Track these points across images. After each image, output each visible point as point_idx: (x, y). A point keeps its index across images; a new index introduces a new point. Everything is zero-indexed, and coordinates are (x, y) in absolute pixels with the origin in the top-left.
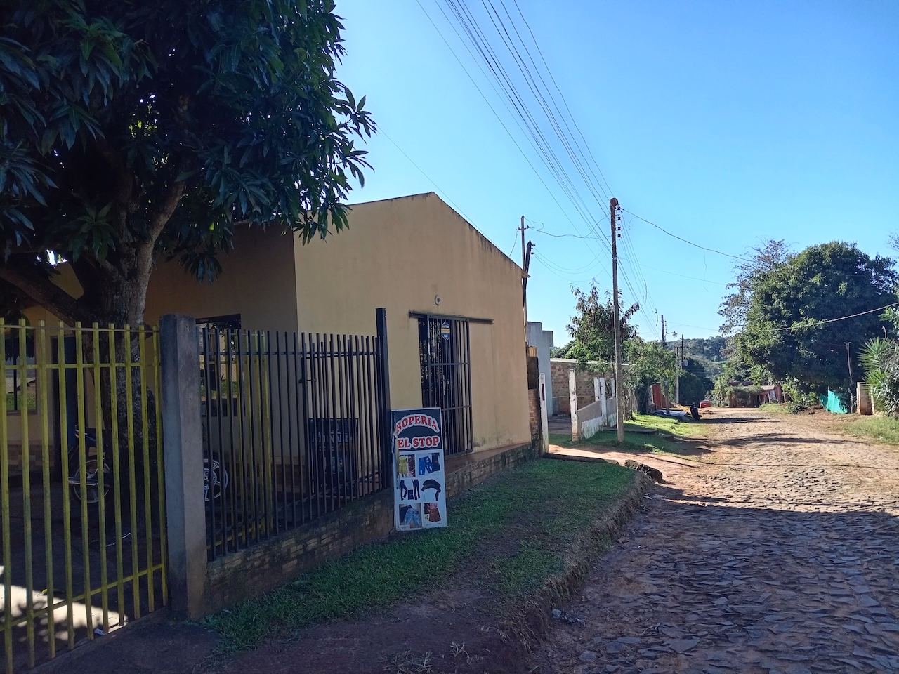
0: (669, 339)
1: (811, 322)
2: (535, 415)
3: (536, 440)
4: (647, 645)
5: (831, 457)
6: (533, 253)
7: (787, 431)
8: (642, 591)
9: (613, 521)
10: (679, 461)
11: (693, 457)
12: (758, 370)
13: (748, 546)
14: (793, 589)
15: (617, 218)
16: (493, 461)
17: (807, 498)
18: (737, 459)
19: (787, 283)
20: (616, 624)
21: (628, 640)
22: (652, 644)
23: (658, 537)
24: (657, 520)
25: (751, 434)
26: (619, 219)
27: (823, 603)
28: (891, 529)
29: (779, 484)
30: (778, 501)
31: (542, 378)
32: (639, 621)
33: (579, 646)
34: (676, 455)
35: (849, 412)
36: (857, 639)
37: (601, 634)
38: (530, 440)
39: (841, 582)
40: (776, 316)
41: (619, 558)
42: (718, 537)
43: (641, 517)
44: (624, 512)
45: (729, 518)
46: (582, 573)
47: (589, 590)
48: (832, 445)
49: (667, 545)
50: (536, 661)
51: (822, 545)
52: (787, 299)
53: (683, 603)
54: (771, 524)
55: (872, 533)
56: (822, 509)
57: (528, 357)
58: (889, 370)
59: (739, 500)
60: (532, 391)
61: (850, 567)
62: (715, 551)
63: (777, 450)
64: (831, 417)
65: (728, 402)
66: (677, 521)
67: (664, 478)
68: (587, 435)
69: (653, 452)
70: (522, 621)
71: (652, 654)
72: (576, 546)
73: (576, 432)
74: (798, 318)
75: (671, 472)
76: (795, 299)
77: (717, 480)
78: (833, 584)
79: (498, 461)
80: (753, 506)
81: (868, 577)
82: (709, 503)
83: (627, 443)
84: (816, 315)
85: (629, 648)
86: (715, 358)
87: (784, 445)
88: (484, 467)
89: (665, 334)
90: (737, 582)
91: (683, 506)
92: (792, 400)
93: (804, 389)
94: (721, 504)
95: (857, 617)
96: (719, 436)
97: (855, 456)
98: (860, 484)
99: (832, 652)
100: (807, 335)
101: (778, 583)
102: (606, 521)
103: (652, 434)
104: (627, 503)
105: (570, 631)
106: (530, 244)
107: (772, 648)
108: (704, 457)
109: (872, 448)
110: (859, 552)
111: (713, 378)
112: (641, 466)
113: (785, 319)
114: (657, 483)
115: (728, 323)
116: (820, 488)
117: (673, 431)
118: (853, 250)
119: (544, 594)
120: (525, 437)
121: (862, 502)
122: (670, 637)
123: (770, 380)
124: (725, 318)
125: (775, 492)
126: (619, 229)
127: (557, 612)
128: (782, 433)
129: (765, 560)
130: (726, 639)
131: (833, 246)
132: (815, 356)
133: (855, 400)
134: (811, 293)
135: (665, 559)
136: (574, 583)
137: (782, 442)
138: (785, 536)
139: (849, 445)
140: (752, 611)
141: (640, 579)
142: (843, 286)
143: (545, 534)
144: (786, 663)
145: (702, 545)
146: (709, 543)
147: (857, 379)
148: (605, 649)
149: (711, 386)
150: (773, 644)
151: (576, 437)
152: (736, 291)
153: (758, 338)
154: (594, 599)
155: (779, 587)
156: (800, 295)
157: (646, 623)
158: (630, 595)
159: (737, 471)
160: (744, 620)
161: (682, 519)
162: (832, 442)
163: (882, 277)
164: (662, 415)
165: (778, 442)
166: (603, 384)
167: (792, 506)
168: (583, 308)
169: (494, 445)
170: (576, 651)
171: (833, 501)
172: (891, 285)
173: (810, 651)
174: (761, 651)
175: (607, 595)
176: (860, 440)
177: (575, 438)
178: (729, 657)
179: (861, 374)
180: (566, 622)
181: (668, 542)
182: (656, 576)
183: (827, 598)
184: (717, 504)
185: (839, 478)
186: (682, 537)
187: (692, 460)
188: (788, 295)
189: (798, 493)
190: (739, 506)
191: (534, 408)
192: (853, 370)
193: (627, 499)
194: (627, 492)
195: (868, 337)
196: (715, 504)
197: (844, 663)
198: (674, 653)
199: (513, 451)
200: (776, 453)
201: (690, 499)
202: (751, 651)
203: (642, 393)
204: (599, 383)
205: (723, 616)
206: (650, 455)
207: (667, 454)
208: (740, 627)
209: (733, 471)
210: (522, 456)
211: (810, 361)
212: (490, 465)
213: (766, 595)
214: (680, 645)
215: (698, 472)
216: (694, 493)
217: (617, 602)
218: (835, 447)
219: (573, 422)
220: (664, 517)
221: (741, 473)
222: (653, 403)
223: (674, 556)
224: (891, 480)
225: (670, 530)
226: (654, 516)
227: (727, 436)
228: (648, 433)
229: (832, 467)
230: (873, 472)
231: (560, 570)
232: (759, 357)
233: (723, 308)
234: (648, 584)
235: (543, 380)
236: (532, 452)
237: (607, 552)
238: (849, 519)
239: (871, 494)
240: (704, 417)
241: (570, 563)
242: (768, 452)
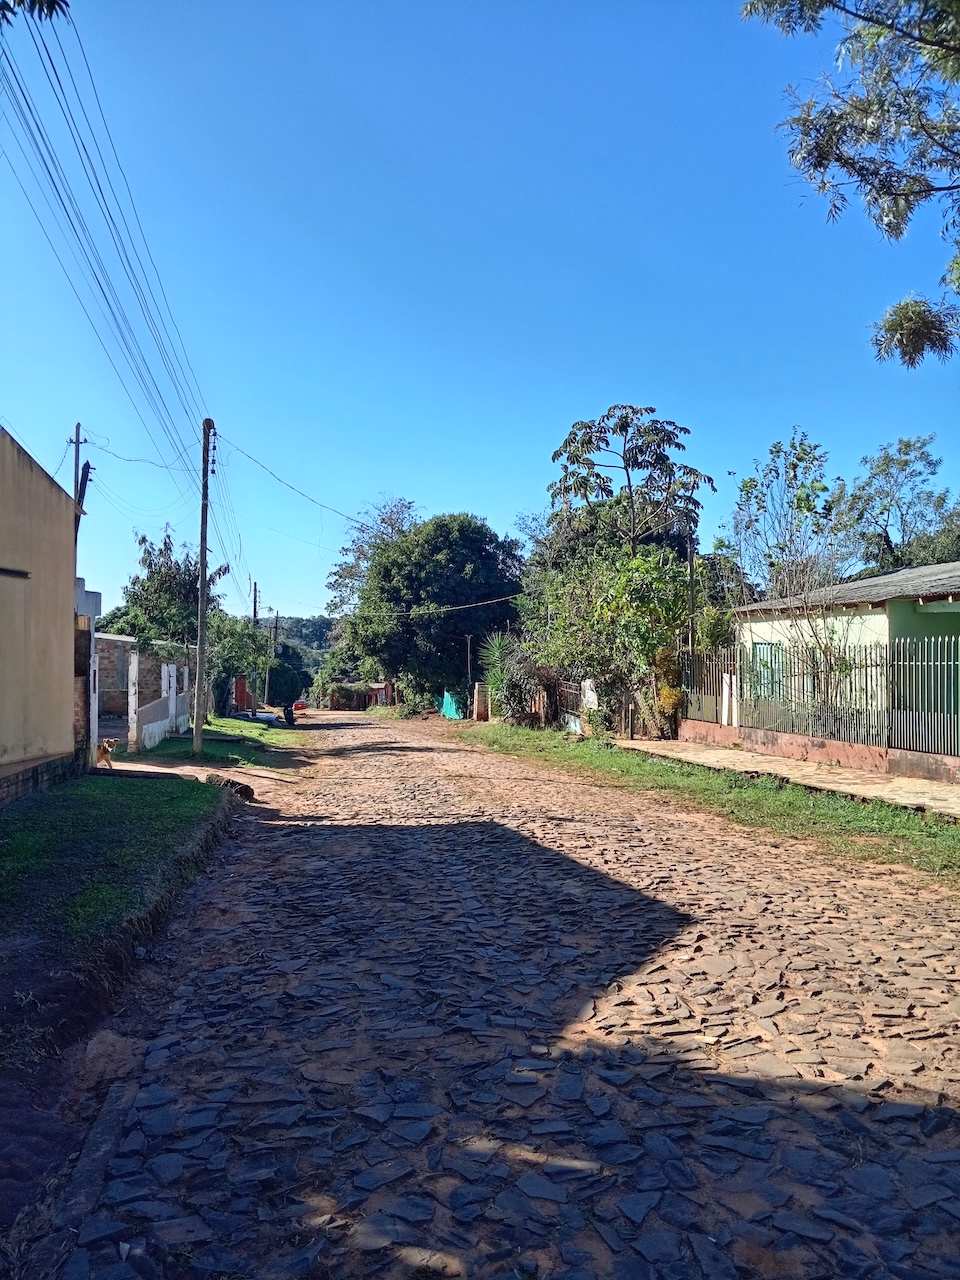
0: (262, 614)
1: (433, 607)
2: (81, 713)
3: (81, 749)
4: (252, 972)
5: (444, 767)
6: (91, 480)
7: (399, 739)
8: (241, 921)
9: (198, 848)
10: (273, 775)
11: (290, 770)
12: (368, 663)
13: (358, 863)
14: (403, 901)
15: (211, 447)
16: (21, 778)
17: (419, 811)
18: (342, 771)
19: (409, 558)
20: (214, 957)
21: (229, 969)
22: (257, 969)
23: (254, 863)
24: (250, 845)
25: (358, 743)
26: (214, 448)
27: (432, 910)
28: (497, 837)
29: (390, 798)
30: (388, 816)
31: (94, 662)
32: (241, 950)
33: (171, 984)
34: (268, 768)
35: (465, 717)
36: (462, 937)
37: (196, 969)
38: (73, 750)
39: (449, 890)
40: (394, 597)
41: (208, 890)
42: (323, 857)
43: (230, 842)
44: (211, 837)
45: (336, 836)
46: (166, 908)
47: (175, 926)
48: (446, 755)
49: (266, 870)
50: (122, 1004)
51: (432, 857)
52: (408, 577)
53: (287, 927)
54: (381, 840)
55: (480, 843)
56: (434, 822)
57: (76, 630)
58: (508, 670)
59: (346, 817)
60: (80, 679)
61: (457, 875)
62: (321, 872)
63: (387, 760)
64: (445, 723)
65: (329, 703)
66: (275, 844)
67: (256, 796)
68: (149, 744)
69: (239, 765)
70: (101, 961)
71: (259, 978)
72: (157, 878)
73: (134, 739)
74: (418, 601)
75: (262, 790)
76: (418, 578)
77: (320, 796)
78: (440, 892)
79: (28, 779)
80: (362, 822)
81: (474, 883)
82: (312, 823)
83: (206, 754)
84: (438, 599)
85: (231, 977)
86: (315, 645)
87: (395, 755)
88: (8, 786)
89: (257, 608)
90: (345, 900)
91: (282, 827)
92: (404, 703)
93: (420, 689)
94: (325, 822)
95: (462, 919)
96: (319, 745)
97: (469, 766)
98: (473, 794)
99: (439, 951)
100: (426, 623)
101: (388, 897)
102: (190, 848)
103: (238, 742)
104: (213, 825)
105: (158, 970)
106: (87, 466)
107: (383, 955)
108: (303, 770)
109: (485, 758)
110: (468, 860)
111: (311, 671)
112: (228, 781)
113: (405, 602)
114: (247, 803)
115: (338, 599)
116: (432, 800)
117: (261, 739)
118: (483, 525)
119: (123, 931)
120: (66, 745)
121: (472, 813)
122: (277, 961)
123: (381, 677)
124: (335, 593)
125: (385, 806)
126: (214, 462)
127: (141, 951)
128: (393, 740)
129: (375, 876)
130: (337, 954)
131: (462, 518)
132: (434, 650)
133: (472, 703)
134: (435, 572)
135: (265, 885)
136: (158, 920)
137: (393, 752)
138: (396, 851)
139: (463, 754)
140: (363, 926)
141: (237, 909)
142: (469, 568)
143: (114, 865)
144: (396, 967)
145: (306, 867)
146: (313, 865)
147: (475, 679)
148: (203, 981)
149: (309, 682)
150: (384, 952)
151: (134, 746)
152: (350, 559)
153: (371, 622)
154: (183, 935)
155: (390, 900)
156: (423, 575)
157: (248, 952)
158: (227, 927)
159: (342, 785)
160: (354, 935)
161: (282, 841)
162: (446, 750)
163: (509, 562)
164: (246, 718)
165: (389, 752)
166: (174, 673)
167: (403, 820)
168: (150, 565)
169: (18, 755)
170: (167, 989)
171: (445, 814)
172: (518, 573)
173: (419, 952)
174: (373, 959)
175: (199, 930)
176: (475, 749)
177: (131, 748)
178: (340, 969)
179: (479, 673)
180: (151, 961)
181: (266, 867)
182: (255, 904)
183: (436, 905)
184: (321, 823)
185: (451, 789)
186: (282, 861)
187: (288, 774)
188: (410, 572)
189: (410, 807)
190: (346, 823)
191: (81, 704)
192: (473, 669)
193: (214, 822)
194: (214, 813)
195: (491, 630)
196: (318, 823)
197: (449, 958)
198: (283, 974)
199: (48, 764)
200: (386, 764)
201: (290, 819)
202: (363, 961)
203: (221, 687)
204: (168, 671)
205: (333, 934)
206: (235, 769)
207: (258, 767)
208: (351, 941)
209: (338, 787)
210: (60, 772)
211: (429, 655)
212: (17, 783)
213: (376, 910)
214: (289, 966)
215: (297, 789)
216: (293, 812)
217: (212, 935)
218: (449, 756)
219: (130, 725)
220: (258, 840)
221: (347, 787)
222: (234, 702)
223: (274, 882)
224: (502, 790)
225: (267, 854)
226: (246, 841)
227: (330, 745)
228: (231, 741)
229: (446, 778)
230: (486, 782)
231: (141, 903)
232: (372, 647)
233: (332, 579)
234: (247, 912)
235: (95, 665)
236: (74, 767)
237: (192, 884)
238: (459, 830)
239: (482, 804)
240: (300, 721)
241: (152, 896)
242: (377, 764)
